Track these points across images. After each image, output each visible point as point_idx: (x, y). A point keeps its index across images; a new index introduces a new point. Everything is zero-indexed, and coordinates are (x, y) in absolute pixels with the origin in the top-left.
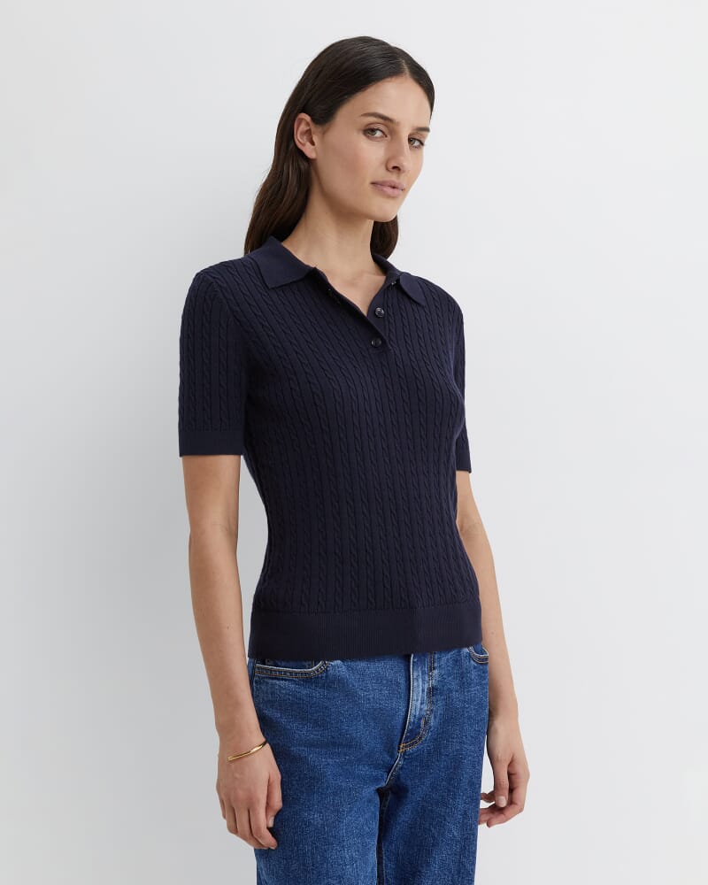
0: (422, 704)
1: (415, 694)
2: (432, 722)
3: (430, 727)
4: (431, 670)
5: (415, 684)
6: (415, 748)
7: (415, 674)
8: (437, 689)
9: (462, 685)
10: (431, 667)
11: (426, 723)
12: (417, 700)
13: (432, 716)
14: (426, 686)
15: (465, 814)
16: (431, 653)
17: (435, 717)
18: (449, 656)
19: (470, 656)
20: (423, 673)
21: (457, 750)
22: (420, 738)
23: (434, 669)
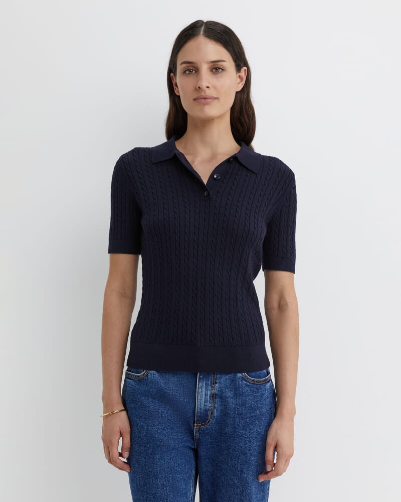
0: (205, 402)
1: (199, 396)
2: (215, 414)
3: (214, 417)
4: (214, 384)
5: (200, 390)
6: (205, 427)
7: (200, 384)
8: (218, 395)
9: (236, 395)
10: (214, 382)
11: (212, 414)
12: (201, 400)
13: (215, 410)
14: (209, 393)
15: (241, 470)
16: (214, 374)
17: (217, 411)
18: (228, 377)
19: (243, 379)
20: (207, 385)
21: (231, 432)
22: (208, 422)
23: (216, 383)
